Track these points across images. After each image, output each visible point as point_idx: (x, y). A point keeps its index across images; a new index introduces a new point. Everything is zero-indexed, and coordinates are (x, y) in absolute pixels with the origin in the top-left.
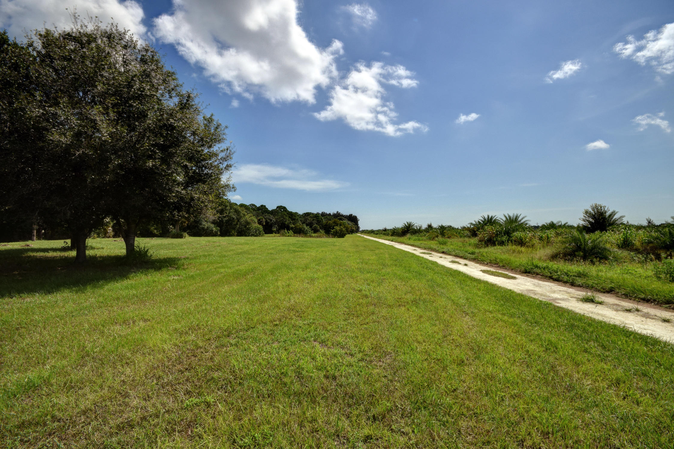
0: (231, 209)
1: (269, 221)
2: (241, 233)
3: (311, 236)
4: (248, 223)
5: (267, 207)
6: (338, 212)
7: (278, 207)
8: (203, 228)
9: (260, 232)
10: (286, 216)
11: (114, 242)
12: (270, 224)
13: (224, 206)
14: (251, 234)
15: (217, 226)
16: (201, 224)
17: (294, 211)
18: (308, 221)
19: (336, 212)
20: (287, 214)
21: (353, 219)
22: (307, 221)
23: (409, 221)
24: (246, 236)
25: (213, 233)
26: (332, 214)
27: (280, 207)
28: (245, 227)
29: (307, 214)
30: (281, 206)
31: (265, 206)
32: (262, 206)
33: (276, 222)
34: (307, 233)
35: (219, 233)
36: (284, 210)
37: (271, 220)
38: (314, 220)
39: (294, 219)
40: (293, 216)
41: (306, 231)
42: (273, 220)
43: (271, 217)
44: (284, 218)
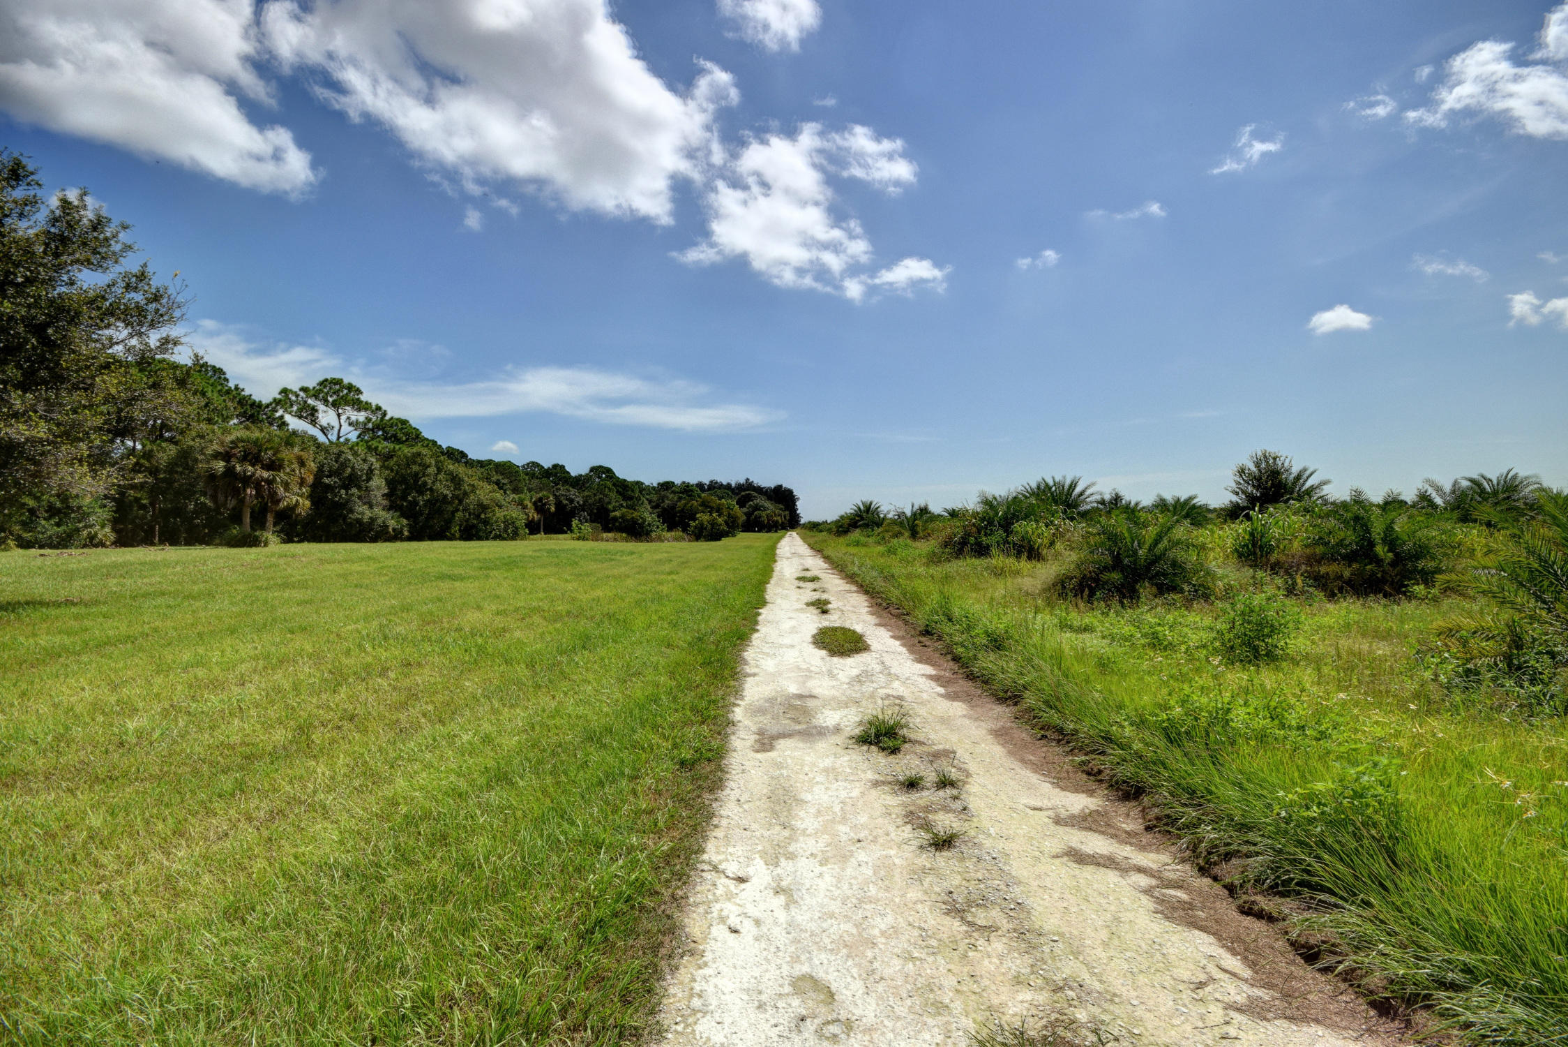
0: (439, 470)
1: (565, 502)
2: (470, 533)
3: (660, 539)
4: (483, 507)
5: (567, 468)
6: (748, 479)
7: (592, 469)
8: (359, 521)
9: (517, 528)
10: (610, 490)
11: (39, 561)
12: (568, 509)
13: (420, 465)
14: (492, 535)
15: (403, 515)
16: (352, 511)
17: (630, 477)
18: (667, 502)
19: (742, 481)
20: (614, 485)
21: (784, 497)
22: (663, 502)
23: (867, 499)
24: (480, 538)
25: (388, 532)
26: (733, 485)
27: (597, 470)
28: (478, 516)
29: (667, 486)
30: (601, 467)
31: (563, 467)
32: (555, 466)
33: (584, 504)
34: (651, 531)
35: (406, 533)
36: (607, 477)
37: (571, 501)
38: (680, 498)
39: (631, 498)
40: (628, 490)
41: (649, 525)
42: (577, 499)
43: (573, 492)
44: (606, 496)
